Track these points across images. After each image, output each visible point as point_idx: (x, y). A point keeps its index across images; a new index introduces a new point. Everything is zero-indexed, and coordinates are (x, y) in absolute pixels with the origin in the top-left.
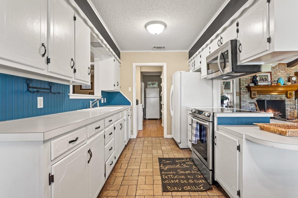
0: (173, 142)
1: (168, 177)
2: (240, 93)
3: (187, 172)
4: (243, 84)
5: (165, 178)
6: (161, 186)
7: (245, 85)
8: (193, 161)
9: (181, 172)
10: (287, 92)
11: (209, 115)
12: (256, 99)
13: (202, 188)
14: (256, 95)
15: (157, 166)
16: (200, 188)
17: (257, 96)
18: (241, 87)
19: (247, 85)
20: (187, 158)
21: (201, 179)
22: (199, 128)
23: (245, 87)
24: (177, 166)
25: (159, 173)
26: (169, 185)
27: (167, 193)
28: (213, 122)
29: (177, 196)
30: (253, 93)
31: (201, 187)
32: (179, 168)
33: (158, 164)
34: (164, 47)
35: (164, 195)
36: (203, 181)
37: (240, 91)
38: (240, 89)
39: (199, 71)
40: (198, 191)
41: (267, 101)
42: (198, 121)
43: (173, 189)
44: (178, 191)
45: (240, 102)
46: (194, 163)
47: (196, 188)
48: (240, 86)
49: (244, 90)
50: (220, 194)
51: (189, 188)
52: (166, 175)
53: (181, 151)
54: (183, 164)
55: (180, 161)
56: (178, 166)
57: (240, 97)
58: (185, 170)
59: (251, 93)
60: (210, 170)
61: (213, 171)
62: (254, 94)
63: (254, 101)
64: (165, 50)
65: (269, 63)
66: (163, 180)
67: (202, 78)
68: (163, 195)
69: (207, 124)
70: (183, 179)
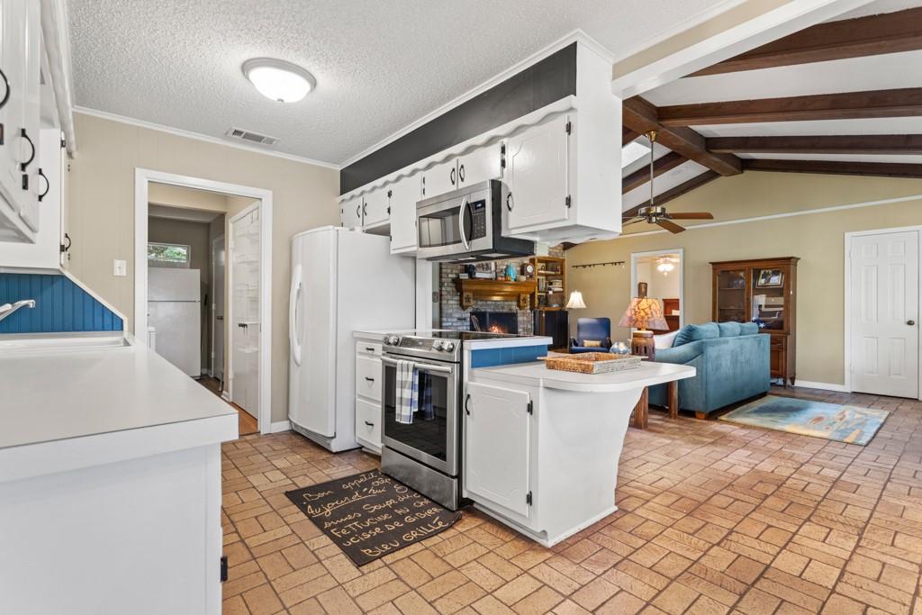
0: (298, 441)
1: (348, 529)
2: (441, 295)
3: (389, 503)
4: (447, 274)
5: (341, 534)
6: (342, 556)
7: (450, 276)
8: (387, 476)
9: (375, 507)
10: (519, 296)
11: (451, 347)
12: (470, 310)
13: (440, 524)
14: (471, 300)
15: (296, 515)
16: (436, 525)
17: (472, 302)
18: (443, 280)
19: (454, 276)
20: (367, 473)
21: (429, 507)
22: (417, 383)
23: (450, 280)
24: (354, 499)
25: (318, 531)
26: (365, 544)
27: (370, 565)
28: (461, 363)
29: (398, 560)
30: (465, 295)
31: (437, 522)
32: (363, 502)
33: (295, 508)
34: (270, 141)
35: (366, 572)
36: (436, 510)
37: (441, 291)
38: (441, 284)
39: (385, 231)
40: (436, 533)
41: (491, 314)
42: (417, 365)
43: (380, 551)
44: (393, 551)
45: (441, 317)
46: (391, 477)
47: (429, 528)
48: (441, 277)
49: (448, 288)
50: (480, 522)
51: (414, 535)
52: (340, 526)
53: (337, 458)
54: (365, 489)
55: (353, 484)
56: (356, 497)
57: (441, 304)
58: (380, 499)
59: (461, 296)
60: (453, 477)
61: (459, 477)
62: (468, 299)
63: (467, 315)
64: (273, 149)
65: (547, 240)
66: (339, 542)
67: (392, 252)
68: (363, 574)
69: (447, 368)
70: (390, 522)
